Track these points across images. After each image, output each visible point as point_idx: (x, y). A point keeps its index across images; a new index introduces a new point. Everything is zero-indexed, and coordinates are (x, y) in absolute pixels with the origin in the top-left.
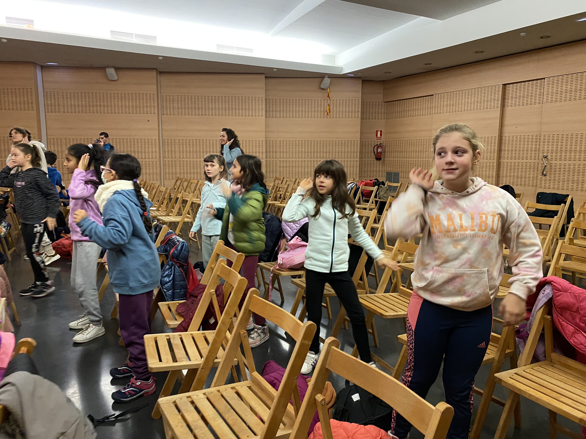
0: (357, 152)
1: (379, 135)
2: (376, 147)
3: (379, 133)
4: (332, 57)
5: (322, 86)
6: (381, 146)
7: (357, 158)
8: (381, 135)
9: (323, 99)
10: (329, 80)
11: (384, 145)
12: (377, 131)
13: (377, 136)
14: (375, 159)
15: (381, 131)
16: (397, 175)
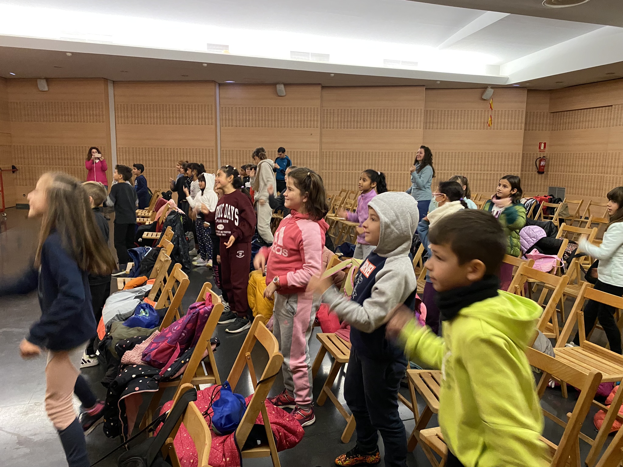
0: (518, 165)
1: (542, 148)
2: (538, 160)
3: (543, 145)
4: (497, 67)
5: (484, 97)
6: (544, 159)
7: (518, 171)
8: (545, 147)
9: (483, 110)
10: (492, 90)
11: (548, 158)
12: (540, 144)
13: (540, 148)
14: (536, 173)
15: (545, 144)
16: (562, 190)
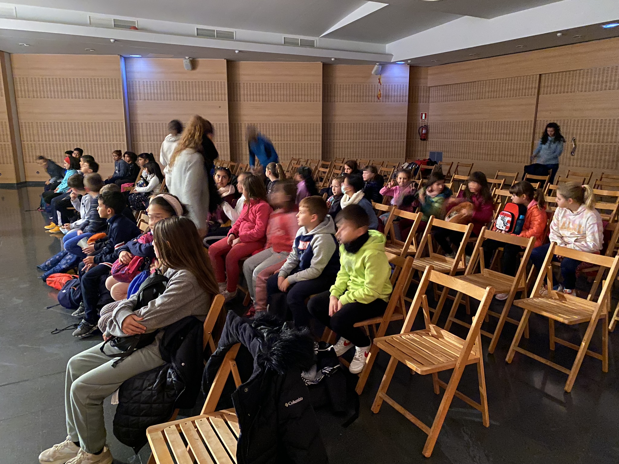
0: (404, 133)
1: (424, 118)
3: (424, 115)
5: (373, 73)
6: (425, 128)
7: (404, 139)
9: (373, 84)
10: (381, 66)
11: (428, 126)
12: (422, 114)
13: (422, 118)
14: (419, 140)
15: (426, 114)
16: (440, 154)
